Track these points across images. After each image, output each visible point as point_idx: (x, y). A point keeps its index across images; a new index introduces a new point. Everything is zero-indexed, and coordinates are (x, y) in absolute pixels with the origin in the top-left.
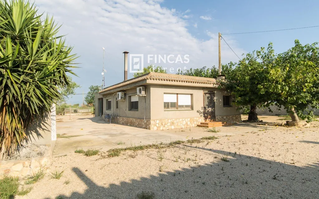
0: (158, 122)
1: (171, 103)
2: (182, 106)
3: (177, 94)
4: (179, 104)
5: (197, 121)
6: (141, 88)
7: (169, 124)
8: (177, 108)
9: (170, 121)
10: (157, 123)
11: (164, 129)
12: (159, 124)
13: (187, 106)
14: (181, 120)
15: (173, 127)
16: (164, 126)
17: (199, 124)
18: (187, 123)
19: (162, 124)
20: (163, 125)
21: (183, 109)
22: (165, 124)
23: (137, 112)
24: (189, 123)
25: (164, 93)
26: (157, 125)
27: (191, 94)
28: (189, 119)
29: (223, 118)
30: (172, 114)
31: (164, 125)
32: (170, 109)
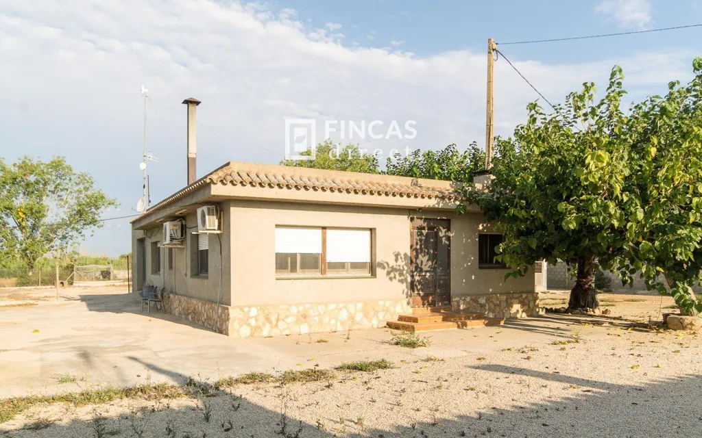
0: (254, 311)
1: (303, 255)
2: (341, 266)
3: (324, 228)
4: (331, 258)
5: (387, 311)
6: (205, 208)
7: (289, 320)
8: (323, 272)
9: (294, 310)
10: (251, 315)
11: (275, 332)
12: (257, 320)
13: (355, 266)
14: (333, 306)
15: (304, 329)
16: (276, 326)
17: (395, 320)
18: (352, 318)
19: (268, 319)
20: (271, 323)
21: (343, 274)
22: (278, 320)
23: (206, 282)
24: (359, 316)
25: (276, 226)
26: (252, 322)
27: (371, 230)
28: (360, 305)
29: (476, 301)
30: (304, 287)
31: (274, 323)
32: (299, 274)
